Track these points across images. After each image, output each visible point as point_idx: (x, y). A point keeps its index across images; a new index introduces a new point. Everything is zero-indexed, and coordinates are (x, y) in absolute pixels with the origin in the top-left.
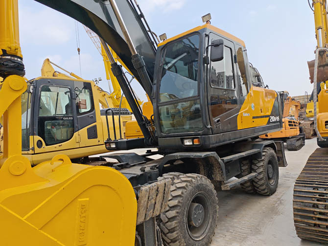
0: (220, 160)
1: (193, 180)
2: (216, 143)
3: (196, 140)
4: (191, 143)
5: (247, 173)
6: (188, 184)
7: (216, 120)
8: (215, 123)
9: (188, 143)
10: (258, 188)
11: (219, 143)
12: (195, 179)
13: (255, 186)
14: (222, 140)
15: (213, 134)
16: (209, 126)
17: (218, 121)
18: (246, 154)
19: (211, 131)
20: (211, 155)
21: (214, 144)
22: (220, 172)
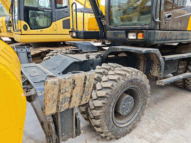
0: (161, 58)
1: (128, 74)
2: (161, 40)
3: (140, 34)
4: (135, 38)
5: (182, 71)
6: (121, 77)
7: (167, 15)
8: (165, 17)
9: (132, 36)
10: (188, 85)
11: (164, 40)
12: (129, 73)
13: (186, 83)
14: (168, 37)
15: (160, 30)
16: (158, 20)
17: (169, 16)
18: (187, 56)
19: (158, 26)
20: (153, 52)
21: (158, 41)
22: (159, 69)
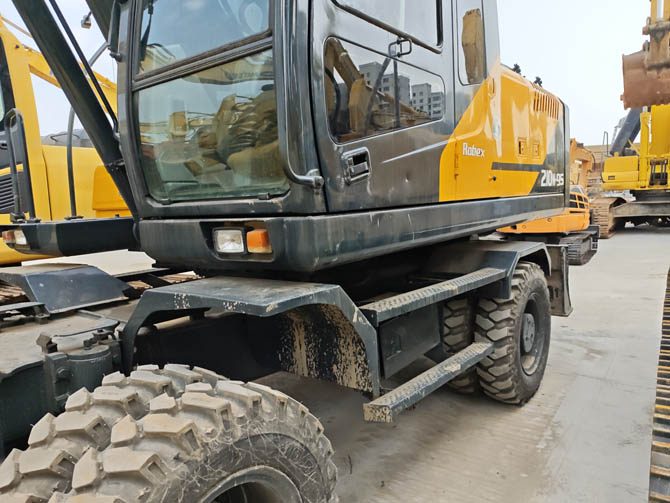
0: (357, 318)
2: (343, 250)
3: (256, 235)
6: (170, 451)
11: (355, 249)
14: (369, 236)
15: (328, 213)
16: (312, 176)
17: (360, 159)
19: (319, 199)
